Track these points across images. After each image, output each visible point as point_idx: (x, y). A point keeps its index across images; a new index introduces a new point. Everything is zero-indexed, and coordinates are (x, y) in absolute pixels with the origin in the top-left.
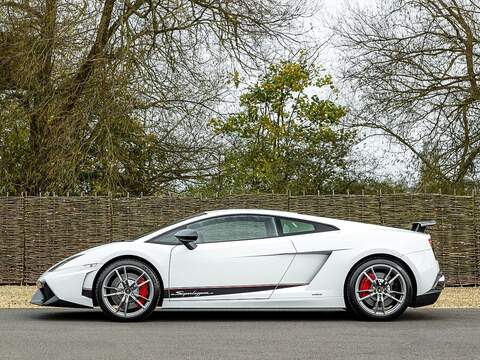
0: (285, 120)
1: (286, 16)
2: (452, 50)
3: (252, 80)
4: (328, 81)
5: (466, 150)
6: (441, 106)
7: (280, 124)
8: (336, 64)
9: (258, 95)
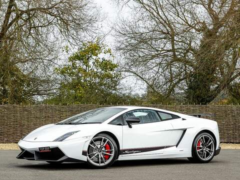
0: (90, 69)
1: (91, 21)
2: (165, 38)
3: (75, 50)
4: (109, 51)
5: (171, 84)
6: (160, 64)
7: (87, 71)
8: (113, 44)
9: (77, 57)
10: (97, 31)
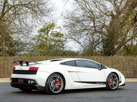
6: (87, 34)
7: (48, 38)
10: (53, 17)
